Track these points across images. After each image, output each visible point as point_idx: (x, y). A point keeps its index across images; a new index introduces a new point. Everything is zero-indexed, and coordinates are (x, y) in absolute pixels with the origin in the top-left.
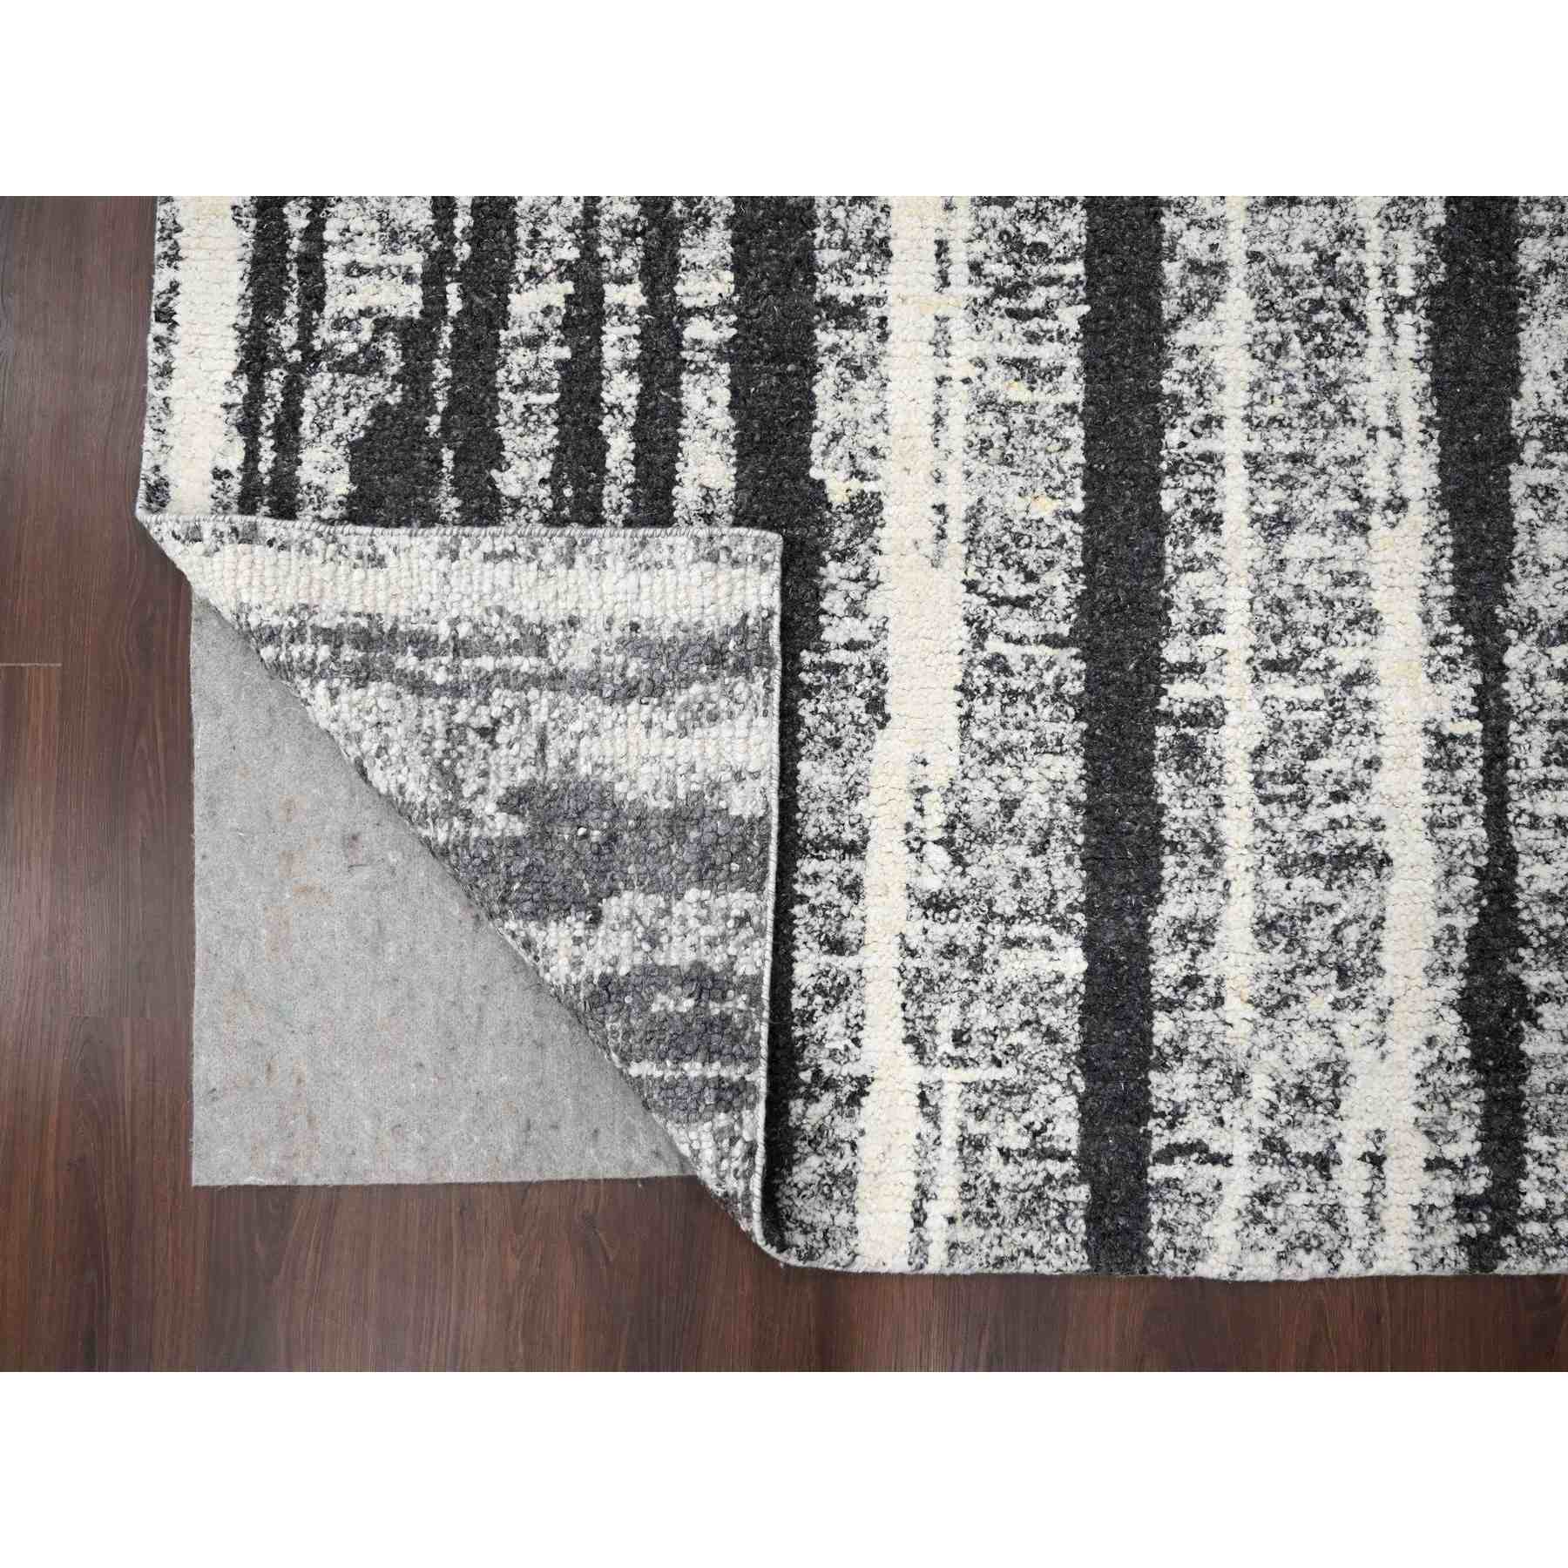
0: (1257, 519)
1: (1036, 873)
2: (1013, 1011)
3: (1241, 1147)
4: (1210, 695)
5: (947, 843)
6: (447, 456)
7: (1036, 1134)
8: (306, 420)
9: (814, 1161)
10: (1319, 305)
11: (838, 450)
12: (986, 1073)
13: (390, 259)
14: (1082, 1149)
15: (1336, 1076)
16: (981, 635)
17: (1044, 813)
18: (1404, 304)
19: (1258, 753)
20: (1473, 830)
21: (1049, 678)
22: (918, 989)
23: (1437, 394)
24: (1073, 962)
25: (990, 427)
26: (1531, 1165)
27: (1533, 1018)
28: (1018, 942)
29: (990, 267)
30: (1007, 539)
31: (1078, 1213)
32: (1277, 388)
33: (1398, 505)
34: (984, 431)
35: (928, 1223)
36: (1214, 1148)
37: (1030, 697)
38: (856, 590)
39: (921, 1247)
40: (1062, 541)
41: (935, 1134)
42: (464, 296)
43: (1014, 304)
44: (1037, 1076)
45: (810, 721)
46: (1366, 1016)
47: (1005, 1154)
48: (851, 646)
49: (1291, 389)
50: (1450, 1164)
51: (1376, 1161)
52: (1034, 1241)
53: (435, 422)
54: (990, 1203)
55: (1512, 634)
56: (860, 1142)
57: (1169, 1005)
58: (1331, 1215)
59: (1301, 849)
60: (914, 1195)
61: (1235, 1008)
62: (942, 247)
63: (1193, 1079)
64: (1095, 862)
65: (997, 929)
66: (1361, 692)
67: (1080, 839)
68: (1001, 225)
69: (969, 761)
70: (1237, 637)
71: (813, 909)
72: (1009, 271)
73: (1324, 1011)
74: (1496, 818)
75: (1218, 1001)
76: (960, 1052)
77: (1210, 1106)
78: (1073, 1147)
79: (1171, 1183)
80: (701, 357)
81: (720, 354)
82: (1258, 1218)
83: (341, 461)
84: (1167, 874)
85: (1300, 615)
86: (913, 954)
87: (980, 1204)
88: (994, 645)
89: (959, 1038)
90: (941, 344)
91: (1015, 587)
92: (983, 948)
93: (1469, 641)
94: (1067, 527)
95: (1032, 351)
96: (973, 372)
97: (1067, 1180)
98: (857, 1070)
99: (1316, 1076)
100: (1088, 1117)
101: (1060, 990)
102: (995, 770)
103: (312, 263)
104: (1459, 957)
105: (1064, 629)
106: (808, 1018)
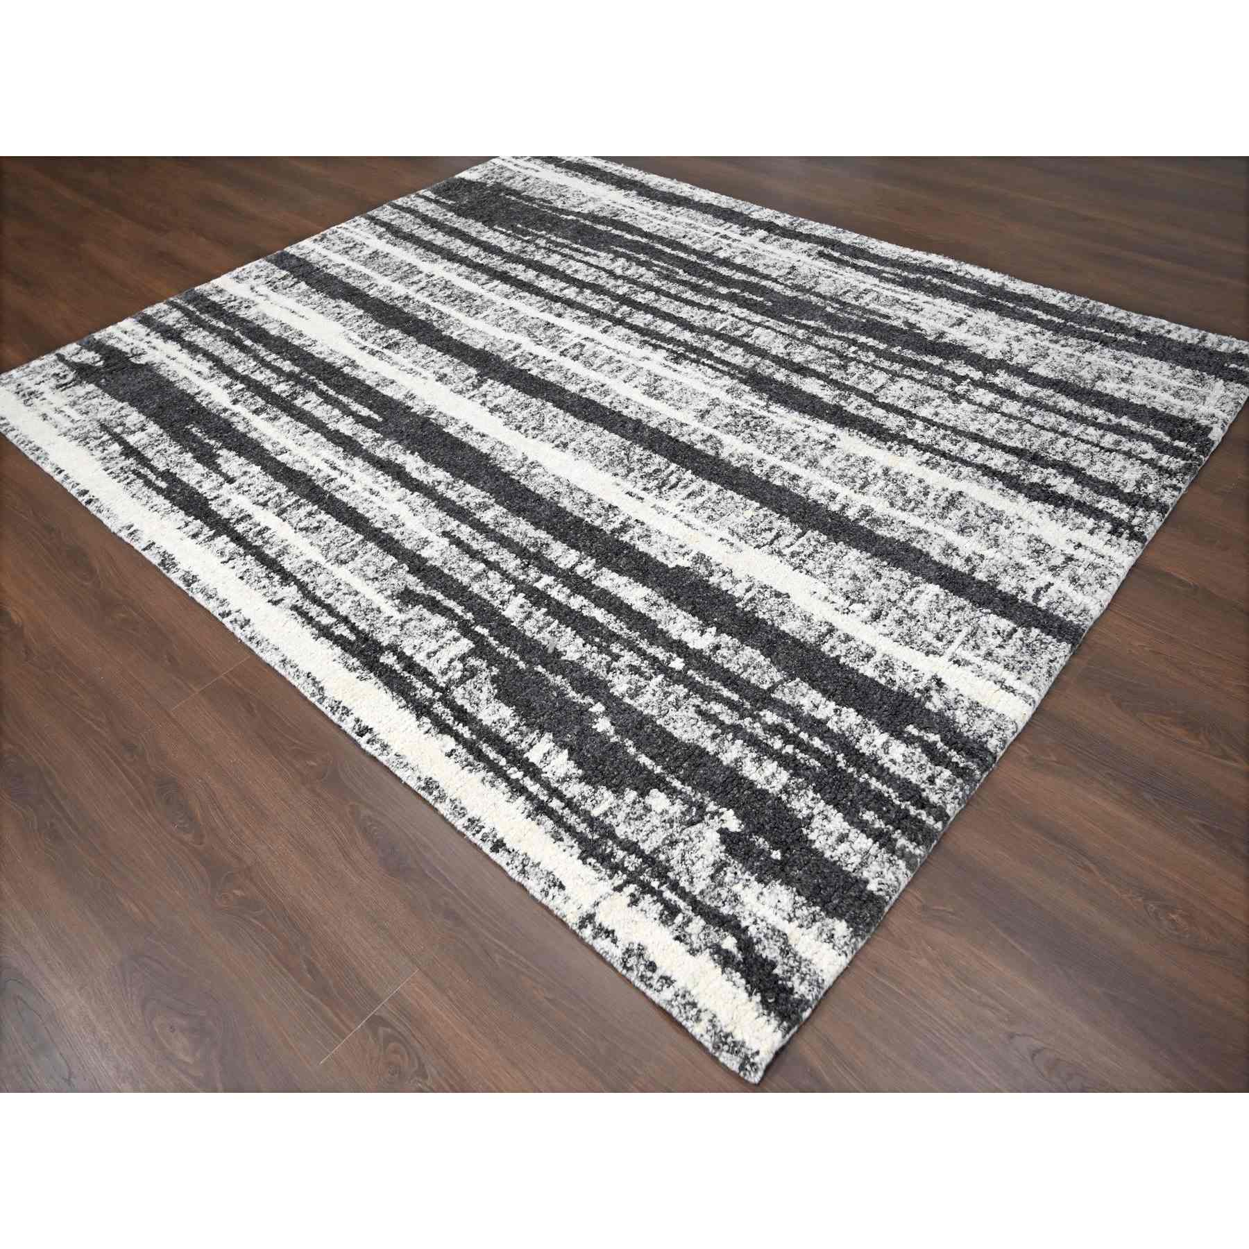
0: (806, 467)
1: (888, 582)
2: (941, 616)
3: (1048, 577)
4: (859, 507)
5: (853, 601)
6: (540, 669)
7: (999, 633)
8: (468, 707)
9: (958, 713)
10: (747, 423)
11: (670, 555)
12: (960, 637)
13: (442, 641)
14: (1016, 623)
15: (1036, 540)
16: (780, 553)
17: (865, 568)
18: (767, 406)
19: (892, 505)
20: (966, 471)
21: (813, 543)
22: (907, 640)
23: (804, 413)
24: (934, 589)
25: (705, 514)
26: (1109, 511)
27: (1049, 486)
28: (912, 601)
29: (649, 486)
30: (750, 529)
31: (1043, 635)
32: (765, 443)
33: (832, 436)
34: (705, 516)
35: (1015, 687)
36: (1043, 585)
37: (817, 552)
38: (727, 577)
39: (1026, 697)
40: (766, 516)
41: (975, 666)
42: (485, 627)
43: (668, 486)
44: (974, 621)
45: (766, 617)
46: (1017, 523)
47: (1001, 646)
48: (748, 590)
49: (769, 441)
50: (1094, 529)
51: (1080, 545)
52: (1046, 657)
53: (522, 665)
54: (1020, 662)
55: (902, 433)
56: (960, 692)
57: (973, 570)
58: (1094, 567)
59: (938, 510)
60: (998, 686)
61: (989, 553)
62: (630, 494)
63: (1008, 578)
64: (897, 562)
65: (901, 603)
66: (891, 472)
67: (885, 563)
68: (639, 476)
69: (827, 580)
70: (843, 492)
71: (846, 656)
72: (656, 482)
73: (1008, 532)
74: (965, 463)
75: (982, 557)
76: (945, 641)
77: (1024, 578)
78: (1013, 625)
79: (1049, 604)
80: (593, 573)
81: (597, 568)
82: (1082, 586)
83: (497, 706)
84: (919, 546)
85: (850, 474)
86: (891, 634)
87: (1018, 666)
88: (787, 552)
89: (939, 639)
90: (662, 511)
91: (769, 536)
92: (905, 611)
93: (896, 442)
94: (761, 512)
95: (689, 490)
96: (681, 507)
97: (1027, 634)
98: (928, 676)
99: (1032, 544)
100: (1002, 614)
101: (942, 597)
102: (836, 575)
103: (410, 665)
104: (1012, 492)
105: (799, 530)
106: (893, 682)
